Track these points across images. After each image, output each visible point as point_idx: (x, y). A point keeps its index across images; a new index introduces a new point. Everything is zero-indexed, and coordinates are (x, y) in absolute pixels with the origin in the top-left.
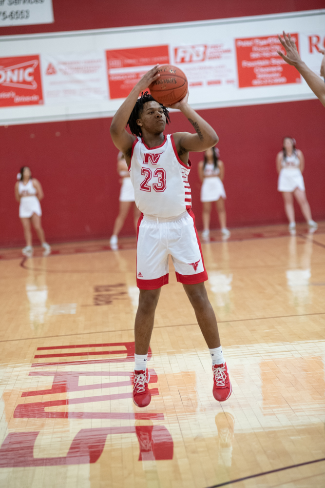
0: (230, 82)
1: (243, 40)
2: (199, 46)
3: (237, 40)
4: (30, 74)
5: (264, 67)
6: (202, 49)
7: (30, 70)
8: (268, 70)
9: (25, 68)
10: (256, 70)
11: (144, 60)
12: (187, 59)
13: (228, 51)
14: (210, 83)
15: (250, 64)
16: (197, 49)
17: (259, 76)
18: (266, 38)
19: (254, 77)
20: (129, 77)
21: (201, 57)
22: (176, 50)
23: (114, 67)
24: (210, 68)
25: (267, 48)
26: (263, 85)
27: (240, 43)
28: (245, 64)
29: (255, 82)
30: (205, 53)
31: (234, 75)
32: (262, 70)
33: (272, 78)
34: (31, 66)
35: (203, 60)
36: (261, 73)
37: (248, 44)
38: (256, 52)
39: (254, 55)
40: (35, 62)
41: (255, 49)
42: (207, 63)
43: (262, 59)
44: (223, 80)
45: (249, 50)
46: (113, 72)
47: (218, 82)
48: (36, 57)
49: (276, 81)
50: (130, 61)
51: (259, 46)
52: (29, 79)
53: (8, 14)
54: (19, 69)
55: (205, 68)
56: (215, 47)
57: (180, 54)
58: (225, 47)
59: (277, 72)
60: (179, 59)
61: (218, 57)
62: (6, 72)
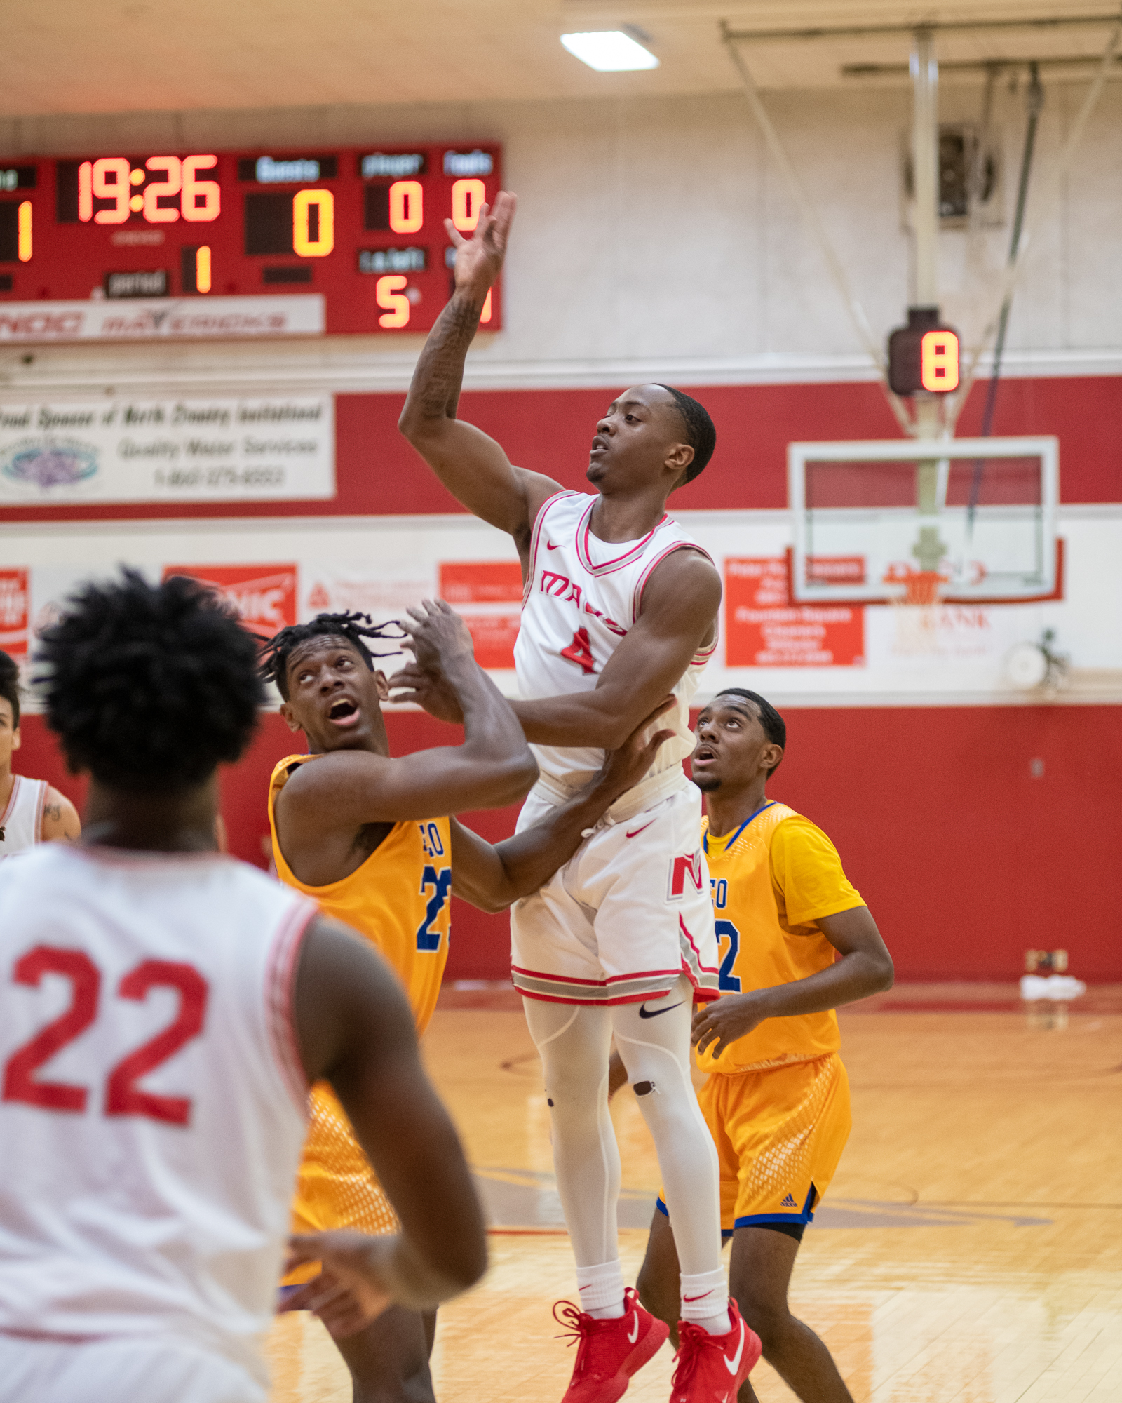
1: (743, 561)
3: (728, 561)
4: (275, 605)
5: (786, 624)
7: (276, 596)
8: (793, 631)
9: (264, 591)
10: (768, 631)
15: (753, 616)
17: (773, 644)
19: (761, 644)
20: (484, 624)
23: (453, 600)
26: (780, 664)
27: (734, 568)
28: (743, 614)
29: (762, 657)
32: (780, 631)
33: (803, 651)
34: (277, 587)
36: (778, 638)
37: (754, 571)
38: (768, 590)
39: (764, 597)
40: (286, 580)
41: (768, 582)
45: (754, 584)
48: (291, 570)
49: (810, 657)
50: (488, 590)
51: (777, 578)
52: (272, 614)
53: (240, 473)
59: (813, 638)
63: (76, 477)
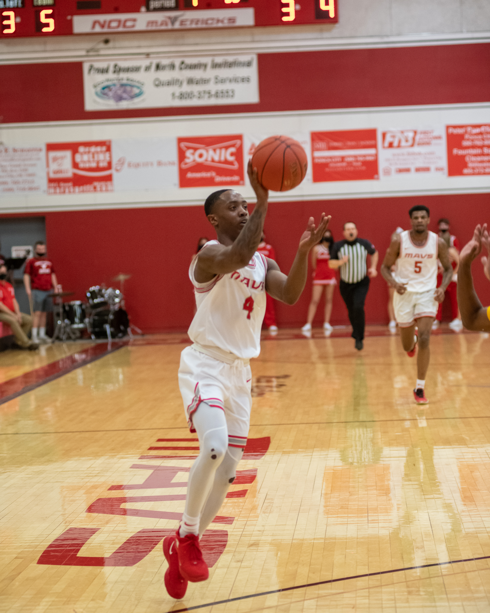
0: (438, 169)
1: (455, 127)
2: (408, 131)
3: (448, 127)
4: (232, 154)
5: (476, 155)
6: (411, 135)
7: (233, 150)
8: (479, 159)
9: (227, 148)
10: (467, 159)
11: (349, 143)
12: (396, 144)
13: (439, 138)
14: (418, 170)
15: (461, 152)
16: (406, 134)
17: (470, 165)
18: (479, 126)
19: (465, 165)
20: (333, 160)
21: (410, 143)
22: (384, 135)
23: (318, 150)
24: (419, 154)
25: (480, 137)
26: (474, 174)
27: (451, 130)
28: (455, 151)
29: (465, 171)
30: (414, 139)
31: (444, 163)
32: (474, 159)
34: (233, 146)
35: (412, 145)
36: (472, 162)
37: (460, 131)
38: (468, 140)
39: (465, 143)
40: (238, 142)
41: (467, 136)
42: (416, 149)
43: (474, 147)
44: (433, 167)
45: (461, 137)
46: (317, 154)
47: (427, 169)
48: (239, 137)
49: (487, 170)
50: (336, 144)
51: (471, 134)
52: (231, 159)
53: (213, 93)
54: (221, 148)
55: (413, 154)
56: (425, 133)
57: (388, 139)
58: (436, 134)
59: (488, 161)
60: (386, 144)
61: (428, 144)
62: (207, 151)
63: (133, 97)
